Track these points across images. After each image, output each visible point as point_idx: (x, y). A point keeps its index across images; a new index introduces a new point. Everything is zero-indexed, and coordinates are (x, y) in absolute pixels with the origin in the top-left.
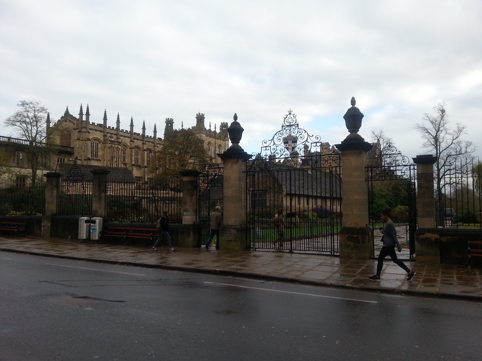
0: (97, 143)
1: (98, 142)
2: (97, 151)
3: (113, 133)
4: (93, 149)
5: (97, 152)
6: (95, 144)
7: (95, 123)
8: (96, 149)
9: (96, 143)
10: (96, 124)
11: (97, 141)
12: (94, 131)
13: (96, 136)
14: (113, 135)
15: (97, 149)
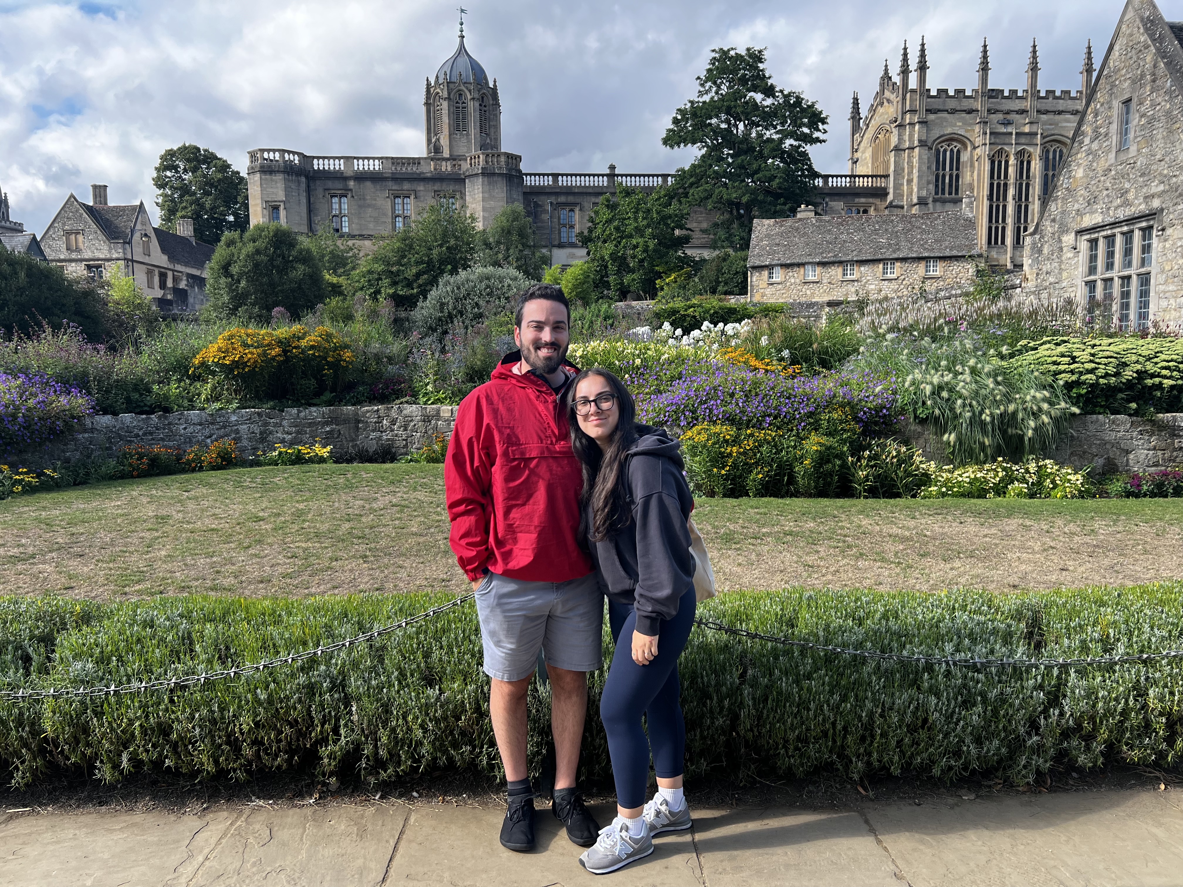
0: (955, 150)
1: (959, 146)
2: (955, 172)
3: (1012, 109)
4: (944, 169)
5: (957, 176)
6: (948, 153)
7: (946, 91)
8: (951, 169)
9: (952, 150)
10: (951, 93)
11: (955, 144)
12: (945, 115)
13: (949, 130)
14: (1013, 117)
15: (958, 169)
